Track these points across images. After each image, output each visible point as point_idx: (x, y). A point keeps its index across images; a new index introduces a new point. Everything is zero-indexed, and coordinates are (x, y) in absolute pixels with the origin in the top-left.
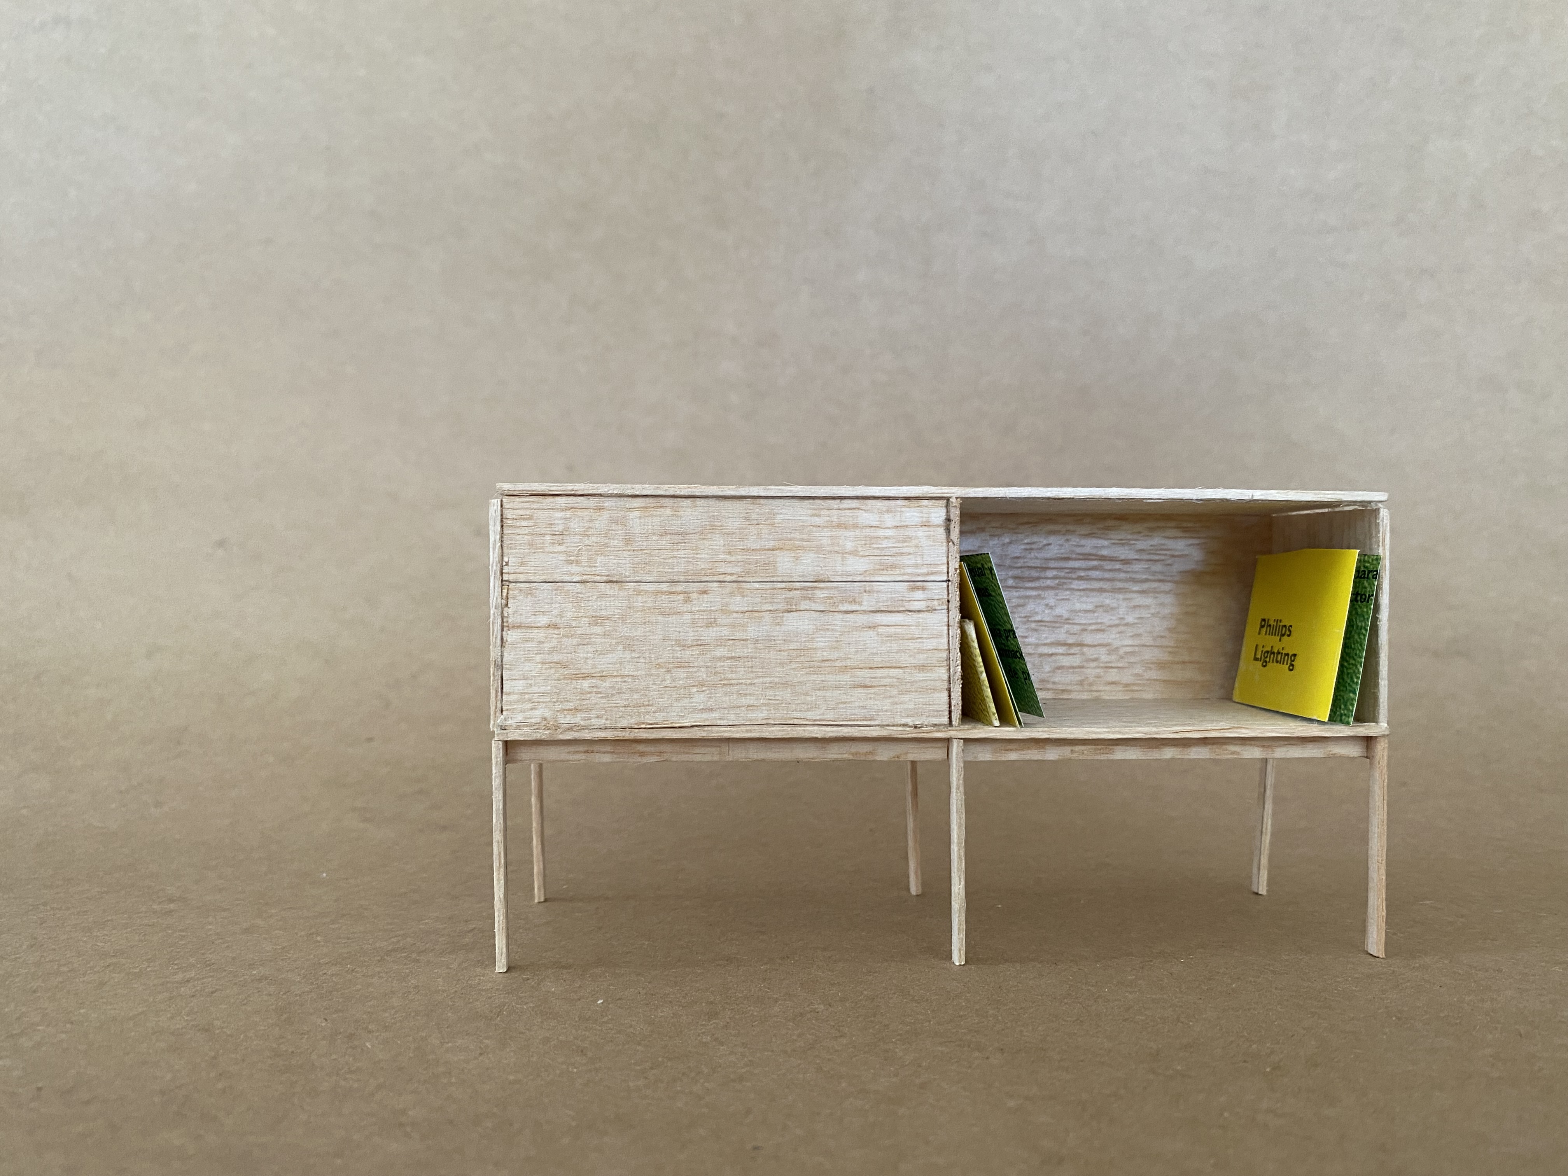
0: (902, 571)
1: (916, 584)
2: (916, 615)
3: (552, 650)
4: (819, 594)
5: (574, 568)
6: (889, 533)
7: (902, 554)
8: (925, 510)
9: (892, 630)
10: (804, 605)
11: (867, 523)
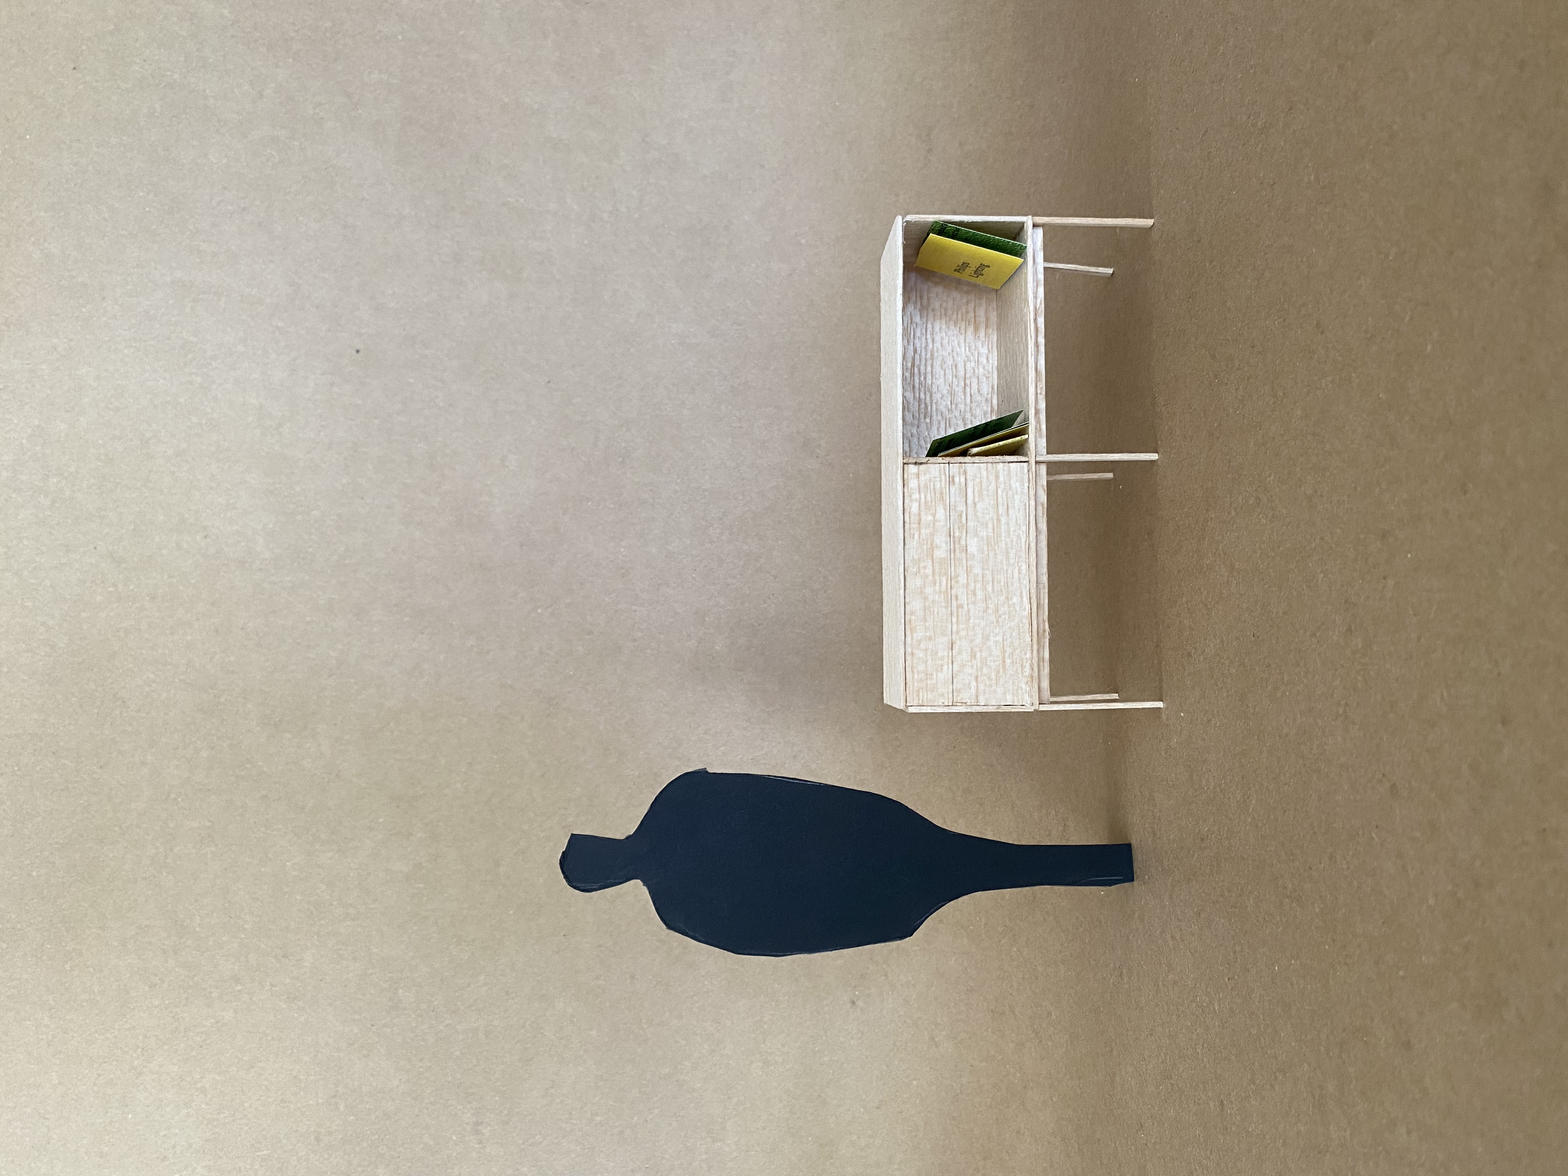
0: (944, 489)
1: (951, 481)
2: (968, 481)
3: (990, 679)
4: (957, 534)
5: (945, 668)
6: (923, 496)
7: (934, 489)
8: (910, 476)
9: (976, 494)
10: (963, 543)
11: (918, 507)
